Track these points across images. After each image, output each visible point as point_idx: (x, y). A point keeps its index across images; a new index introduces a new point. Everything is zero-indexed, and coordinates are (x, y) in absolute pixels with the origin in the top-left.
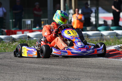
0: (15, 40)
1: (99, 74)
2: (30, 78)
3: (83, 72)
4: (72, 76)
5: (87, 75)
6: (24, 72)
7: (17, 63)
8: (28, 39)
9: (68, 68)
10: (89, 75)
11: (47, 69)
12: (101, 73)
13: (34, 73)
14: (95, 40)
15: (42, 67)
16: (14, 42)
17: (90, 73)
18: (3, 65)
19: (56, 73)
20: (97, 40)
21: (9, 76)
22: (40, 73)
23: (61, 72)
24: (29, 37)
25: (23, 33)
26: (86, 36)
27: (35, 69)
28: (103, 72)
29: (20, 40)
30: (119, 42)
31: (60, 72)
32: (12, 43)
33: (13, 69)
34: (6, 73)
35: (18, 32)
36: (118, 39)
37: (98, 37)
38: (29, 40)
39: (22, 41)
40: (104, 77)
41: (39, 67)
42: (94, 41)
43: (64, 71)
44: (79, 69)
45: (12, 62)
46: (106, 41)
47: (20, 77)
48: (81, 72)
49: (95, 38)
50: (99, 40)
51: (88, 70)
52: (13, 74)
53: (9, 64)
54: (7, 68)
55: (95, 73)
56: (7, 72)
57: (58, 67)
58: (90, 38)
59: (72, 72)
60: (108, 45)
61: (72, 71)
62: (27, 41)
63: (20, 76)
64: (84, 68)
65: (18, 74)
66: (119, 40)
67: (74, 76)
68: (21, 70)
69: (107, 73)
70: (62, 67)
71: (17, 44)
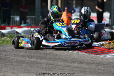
0: (4, 35)
1: (81, 69)
2: (16, 70)
3: (67, 66)
4: (56, 70)
5: (70, 69)
6: (12, 65)
7: (6, 56)
8: (16, 34)
9: (53, 62)
10: (72, 69)
11: (33, 62)
12: (84, 68)
13: (20, 66)
15: (29, 61)
16: (3, 36)
17: (73, 67)
19: (41, 66)
22: (27, 66)
23: (47, 66)
24: (17, 32)
25: (12, 29)
27: (21, 62)
28: (85, 67)
29: (9, 35)
31: (45, 66)
32: (2, 38)
33: (1, 61)
35: (7, 28)
39: (10, 36)
40: (86, 71)
41: (25, 60)
43: (49, 64)
44: (63, 63)
45: (1, 55)
47: (8, 69)
48: (65, 66)
51: (72, 65)
52: (2, 66)
55: (78, 68)
57: (44, 61)
59: (56, 66)
61: (56, 65)
63: (8, 68)
64: (68, 62)
65: (6, 66)
67: (58, 69)
68: (9, 63)
69: (89, 68)
70: (47, 61)
71: (6, 38)
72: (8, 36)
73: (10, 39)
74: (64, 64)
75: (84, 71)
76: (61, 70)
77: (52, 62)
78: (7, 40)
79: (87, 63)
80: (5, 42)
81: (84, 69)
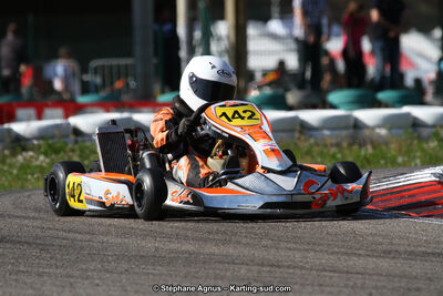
0: (22, 143)
1: (396, 280)
2: (136, 292)
3: (335, 271)
4: (296, 287)
5: (351, 284)
6: (107, 271)
7: (71, 235)
8: (72, 137)
9: (272, 255)
10: (359, 282)
11: (190, 259)
12: (405, 276)
13: (144, 274)
14: (332, 145)
15: (171, 251)
16: (19, 149)
17: (362, 274)
18: (19, 242)
19: (228, 274)
20: (338, 145)
21: (56, 286)
22: (171, 275)
23: (249, 270)
24: (77, 132)
26: (298, 128)
27: (143, 258)
28: (408, 269)
29: (41, 142)
30: (423, 150)
31: (242, 271)
32: (14, 154)
33: (59, 257)
34: (40, 275)
36: (420, 138)
37: (344, 133)
38: (76, 142)
39: (50, 146)
40: (418, 290)
41: (157, 249)
42: (326, 146)
43: (258, 265)
44: (312, 258)
45: (50, 229)
46: (374, 147)
47: (100, 288)
48: (325, 271)
49: (331, 136)
50: (345, 145)
51: (351, 263)
52: (68, 276)
53: (37, 237)
54: (36, 252)
55: (381, 275)
56: (41, 270)
57: (231, 250)
58: (311, 136)
59: (291, 271)
60: (382, 162)
61: (288, 267)
62: (70, 146)
63: (98, 285)
64: (332, 253)
65: (87, 279)
66: (425, 146)
67: (302, 285)
68: (93, 264)
69: (426, 274)
70: (246, 251)
71: (31, 157)
72: (39, 146)
73: (48, 160)
74: (317, 262)
75: (409, 289)
76: (316, 288)
77: (265, 253)
78: (38, 163)
79: (412, 253)
80: (33, 175)
81: (405, 280)
